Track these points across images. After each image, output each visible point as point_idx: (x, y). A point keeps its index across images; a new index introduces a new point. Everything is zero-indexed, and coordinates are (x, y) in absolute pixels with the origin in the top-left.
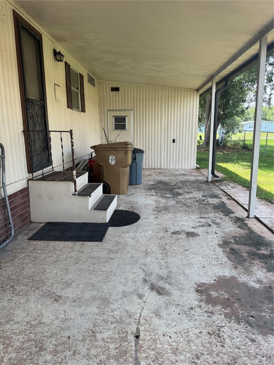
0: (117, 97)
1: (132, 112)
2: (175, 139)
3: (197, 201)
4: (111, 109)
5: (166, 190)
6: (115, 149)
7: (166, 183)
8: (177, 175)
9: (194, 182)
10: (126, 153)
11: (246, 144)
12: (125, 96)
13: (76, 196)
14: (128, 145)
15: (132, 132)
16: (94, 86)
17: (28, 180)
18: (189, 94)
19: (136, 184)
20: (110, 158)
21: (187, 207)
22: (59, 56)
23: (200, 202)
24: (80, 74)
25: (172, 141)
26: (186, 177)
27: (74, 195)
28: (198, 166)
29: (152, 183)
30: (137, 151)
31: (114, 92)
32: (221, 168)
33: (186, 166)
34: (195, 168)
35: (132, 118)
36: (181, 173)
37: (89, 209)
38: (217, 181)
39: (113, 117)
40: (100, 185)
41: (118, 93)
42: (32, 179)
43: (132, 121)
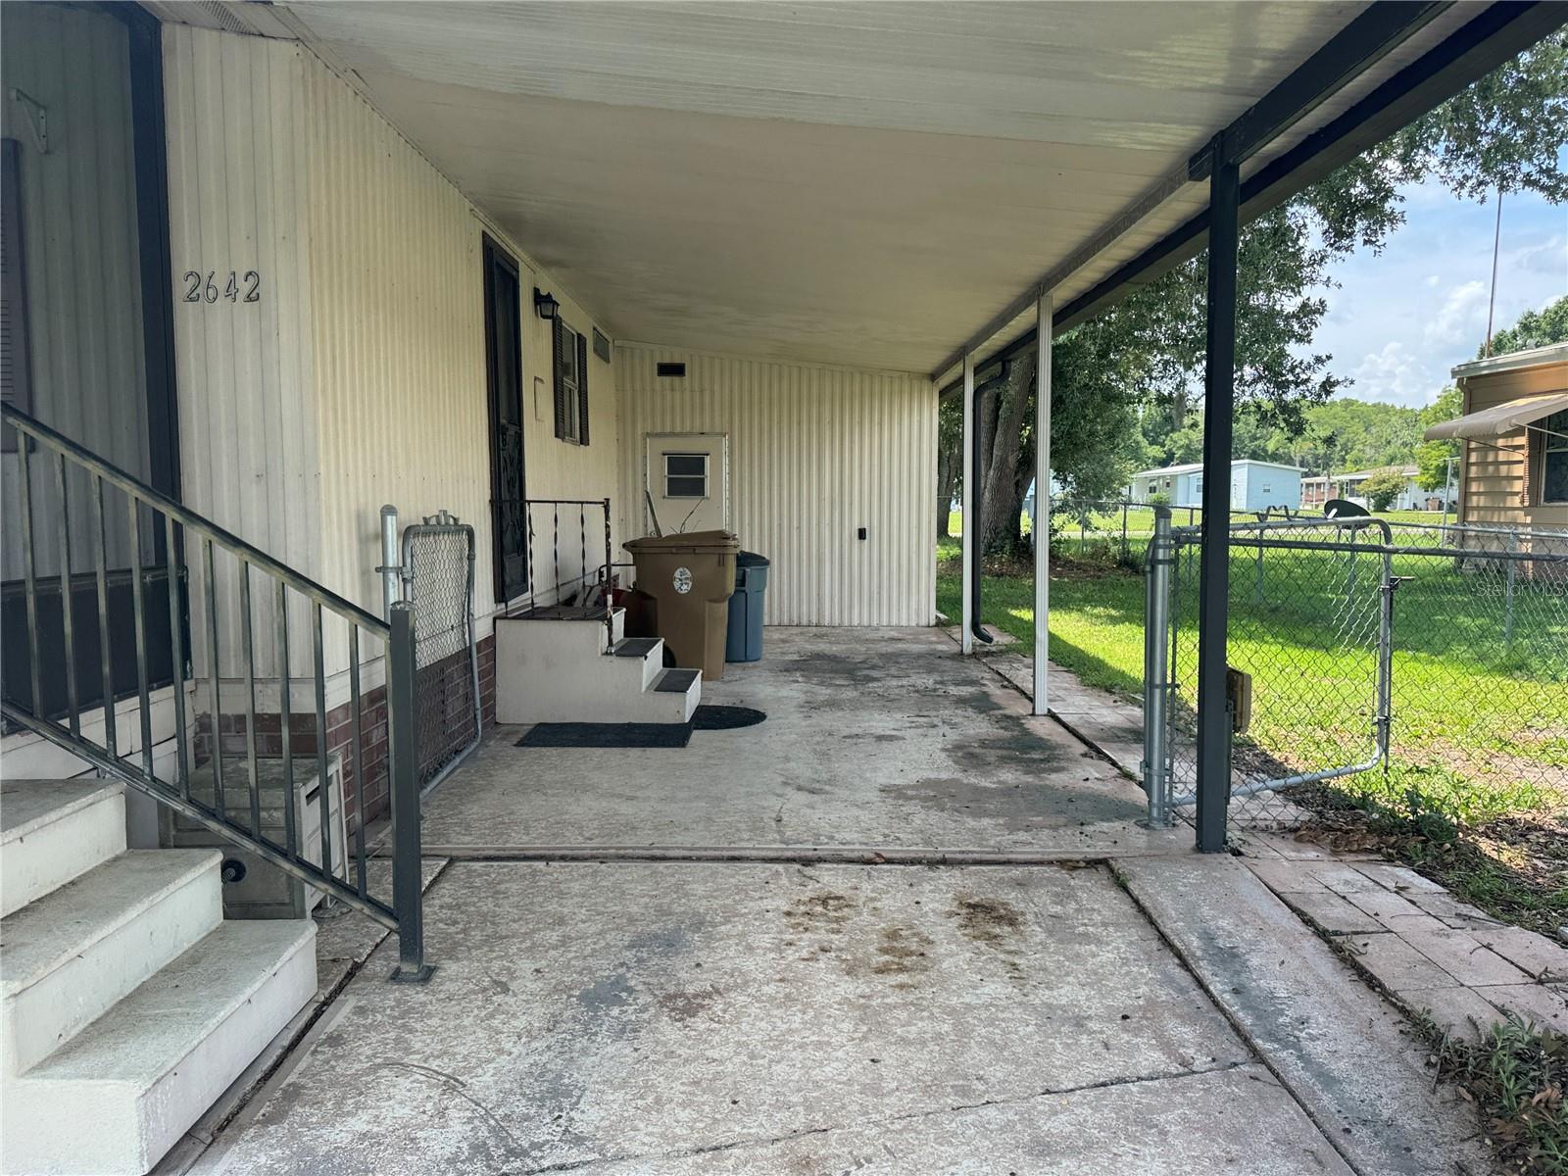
0: (678, 395)
1: (725, 441)
2: (866, 526)
3: (917, 691)
4: (659, 430)
5: (836, 672)
6: (691, 551)
7: (836, 657)
8: (873, 641)
9: (920, 656)
10: (722, 563)
11: (1129, 552)
12: (702, 391)
13: (613, 658)
14: (728, 538)
15: (725, 503)
16: (608, 361)
17: (495, 620)
18: (906, 388)
19: (746, 660)
20: (677, 574)
21: (887, 702)
22: (550, 306)
23: (924, 692)
24: (579, 335)
25: (856, 534)
26: (900, 646)
27: (606, 653)
28: (942, 616)
29: (796, 657)
30: (746, 560)
31: (667, 380)
32: (1015, 622)
33: (904, 616)
34: (933, 622)
35: (726, 460)
36: (886, 636)
37: (644, 689)
38: (988, 654)
39: (664, 454)
40: (657, 642)
41: (682, 382)
42: (504, 617)
43: (726, 469)
